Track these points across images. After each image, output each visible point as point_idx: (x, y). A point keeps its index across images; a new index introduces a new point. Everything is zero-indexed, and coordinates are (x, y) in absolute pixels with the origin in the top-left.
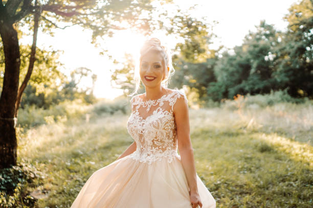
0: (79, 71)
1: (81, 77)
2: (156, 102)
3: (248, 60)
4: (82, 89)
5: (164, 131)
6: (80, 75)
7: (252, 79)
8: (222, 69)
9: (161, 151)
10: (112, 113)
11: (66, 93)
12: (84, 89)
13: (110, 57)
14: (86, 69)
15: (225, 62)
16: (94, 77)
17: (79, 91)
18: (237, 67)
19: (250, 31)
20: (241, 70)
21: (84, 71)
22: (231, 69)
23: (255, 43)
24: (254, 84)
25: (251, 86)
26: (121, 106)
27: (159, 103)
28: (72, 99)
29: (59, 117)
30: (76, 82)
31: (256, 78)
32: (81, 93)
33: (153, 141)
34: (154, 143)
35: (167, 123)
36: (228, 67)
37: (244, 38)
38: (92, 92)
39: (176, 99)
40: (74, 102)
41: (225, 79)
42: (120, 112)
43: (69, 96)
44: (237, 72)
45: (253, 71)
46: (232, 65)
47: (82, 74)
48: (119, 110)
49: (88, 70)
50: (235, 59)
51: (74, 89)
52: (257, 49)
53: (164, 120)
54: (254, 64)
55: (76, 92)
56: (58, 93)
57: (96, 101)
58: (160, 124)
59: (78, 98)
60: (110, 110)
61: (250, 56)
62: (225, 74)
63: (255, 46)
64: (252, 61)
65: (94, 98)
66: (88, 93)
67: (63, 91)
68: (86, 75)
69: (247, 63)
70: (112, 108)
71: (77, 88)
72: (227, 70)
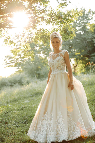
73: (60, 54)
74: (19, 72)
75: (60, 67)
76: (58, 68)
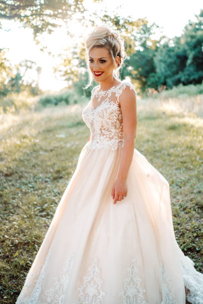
0: (23, 64)
1: (26, 70)
2: (106, 93)
3: (185, 51)
4: (27, 82)
5: (109, 121)
6: (25, 68)
7: (188, 70)
8: (161, 61)
9: (108, 139)
10: (56, 104)
11: (13, 86)
12: (30, 82)
13: (50, 53)
14: (30, 61)
15: (164, 54)
16: (39, 70)
17: (25, 83)
18: (175, 58)
19: (190, 21)
20: (178, 61)
21: (29, 64)
22: (169, 60)
23: (194, 34)
24: (189, 75)
25: (187, 77)
26: (64, 97)
27: (108, 94)
28: (18, 91)
29: (8, 108)
30: (21, 75)
31: (192, 69)
32: (27, 86)
33: (101, 129)
34: (102, 132)
35: (112, 113)
36: (166, 58)
37: (184, 29)
38: (37, 85)
39: (122, 91)
40: (20, 95)
41: (163, 70)
42: (63, 102)
43: (15, 88)
44: (175, 63)
45: (189, 62)
46: (170, 56)
47: (27, 67)
48: (63, 100)
49: (32, 62)
50: (173, 51)
51: (20, 82)
52: (194, 40)
53: (109, 111)
54: (191, 55)
55: (22, 85)
56: (5, 86)
57: (41, 93)
58: (105, 114)
59: (24, 90)
60: (55, 101)
61: (187, 48)
62: (163, 65)
63: (192, 37)
64: (188, 52)
65: (40, 91)
66: (33, 85)
67: (10, 84)
68: (30, 68)
69: (184, 54)
70: (56, 99)
71: (23, 81)
72: (165, 62)
73: (110, 95)
74: (69, 88)
75: (108, 130)
76: (103, 135)
